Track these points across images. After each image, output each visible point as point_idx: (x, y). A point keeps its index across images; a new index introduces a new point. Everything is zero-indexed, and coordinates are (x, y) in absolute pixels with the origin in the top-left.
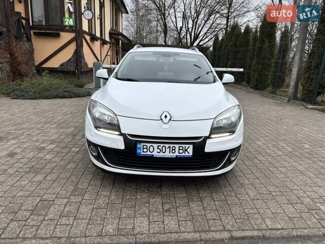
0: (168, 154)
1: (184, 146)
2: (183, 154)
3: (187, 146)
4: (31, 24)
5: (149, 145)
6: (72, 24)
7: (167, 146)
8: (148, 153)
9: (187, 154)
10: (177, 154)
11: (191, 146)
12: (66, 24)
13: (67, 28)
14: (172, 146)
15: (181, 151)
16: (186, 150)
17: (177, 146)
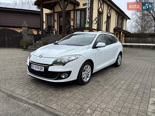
0: (37, 70)
1: (41, 67)
2: (41, 70)
3: (43, 67)
4: (75, 28)
5: (33, 65)
6: (88, 26)
7: (37, 66)
8: (33, 68)
9: (42, 70)
10: (39, 70)
11: (44, 67)
12: (86, 27)
13: (87, 28)
14: (38, 66)
15: (41, 69)
16: (42, 69)
17: (40, 67)
